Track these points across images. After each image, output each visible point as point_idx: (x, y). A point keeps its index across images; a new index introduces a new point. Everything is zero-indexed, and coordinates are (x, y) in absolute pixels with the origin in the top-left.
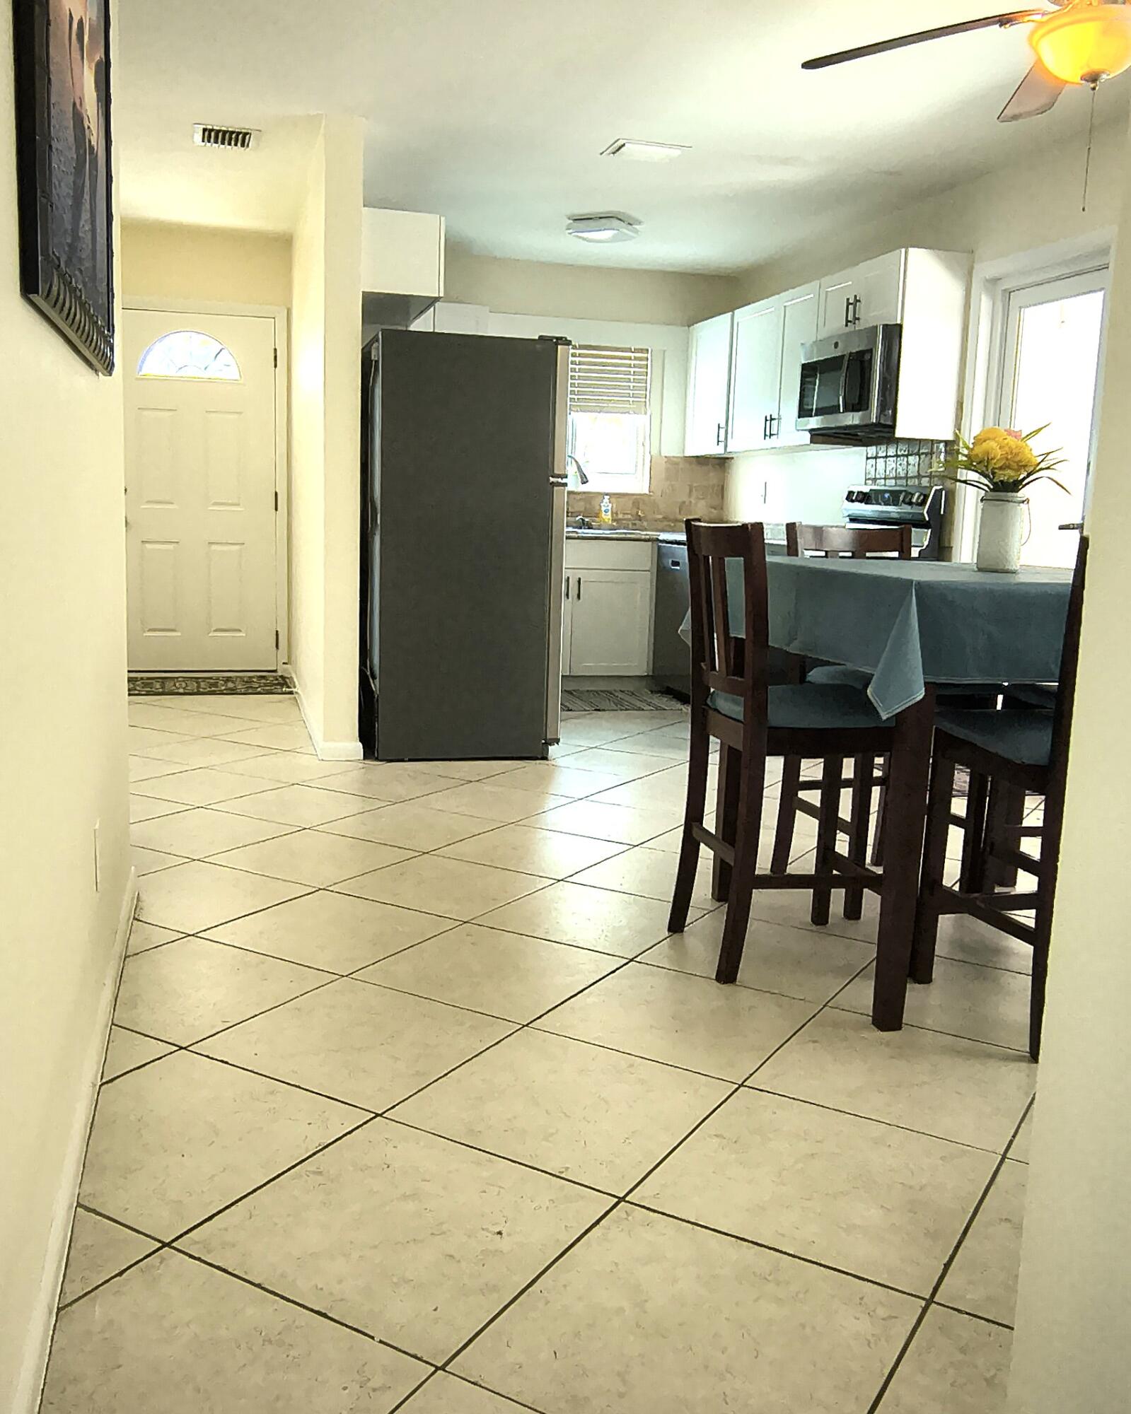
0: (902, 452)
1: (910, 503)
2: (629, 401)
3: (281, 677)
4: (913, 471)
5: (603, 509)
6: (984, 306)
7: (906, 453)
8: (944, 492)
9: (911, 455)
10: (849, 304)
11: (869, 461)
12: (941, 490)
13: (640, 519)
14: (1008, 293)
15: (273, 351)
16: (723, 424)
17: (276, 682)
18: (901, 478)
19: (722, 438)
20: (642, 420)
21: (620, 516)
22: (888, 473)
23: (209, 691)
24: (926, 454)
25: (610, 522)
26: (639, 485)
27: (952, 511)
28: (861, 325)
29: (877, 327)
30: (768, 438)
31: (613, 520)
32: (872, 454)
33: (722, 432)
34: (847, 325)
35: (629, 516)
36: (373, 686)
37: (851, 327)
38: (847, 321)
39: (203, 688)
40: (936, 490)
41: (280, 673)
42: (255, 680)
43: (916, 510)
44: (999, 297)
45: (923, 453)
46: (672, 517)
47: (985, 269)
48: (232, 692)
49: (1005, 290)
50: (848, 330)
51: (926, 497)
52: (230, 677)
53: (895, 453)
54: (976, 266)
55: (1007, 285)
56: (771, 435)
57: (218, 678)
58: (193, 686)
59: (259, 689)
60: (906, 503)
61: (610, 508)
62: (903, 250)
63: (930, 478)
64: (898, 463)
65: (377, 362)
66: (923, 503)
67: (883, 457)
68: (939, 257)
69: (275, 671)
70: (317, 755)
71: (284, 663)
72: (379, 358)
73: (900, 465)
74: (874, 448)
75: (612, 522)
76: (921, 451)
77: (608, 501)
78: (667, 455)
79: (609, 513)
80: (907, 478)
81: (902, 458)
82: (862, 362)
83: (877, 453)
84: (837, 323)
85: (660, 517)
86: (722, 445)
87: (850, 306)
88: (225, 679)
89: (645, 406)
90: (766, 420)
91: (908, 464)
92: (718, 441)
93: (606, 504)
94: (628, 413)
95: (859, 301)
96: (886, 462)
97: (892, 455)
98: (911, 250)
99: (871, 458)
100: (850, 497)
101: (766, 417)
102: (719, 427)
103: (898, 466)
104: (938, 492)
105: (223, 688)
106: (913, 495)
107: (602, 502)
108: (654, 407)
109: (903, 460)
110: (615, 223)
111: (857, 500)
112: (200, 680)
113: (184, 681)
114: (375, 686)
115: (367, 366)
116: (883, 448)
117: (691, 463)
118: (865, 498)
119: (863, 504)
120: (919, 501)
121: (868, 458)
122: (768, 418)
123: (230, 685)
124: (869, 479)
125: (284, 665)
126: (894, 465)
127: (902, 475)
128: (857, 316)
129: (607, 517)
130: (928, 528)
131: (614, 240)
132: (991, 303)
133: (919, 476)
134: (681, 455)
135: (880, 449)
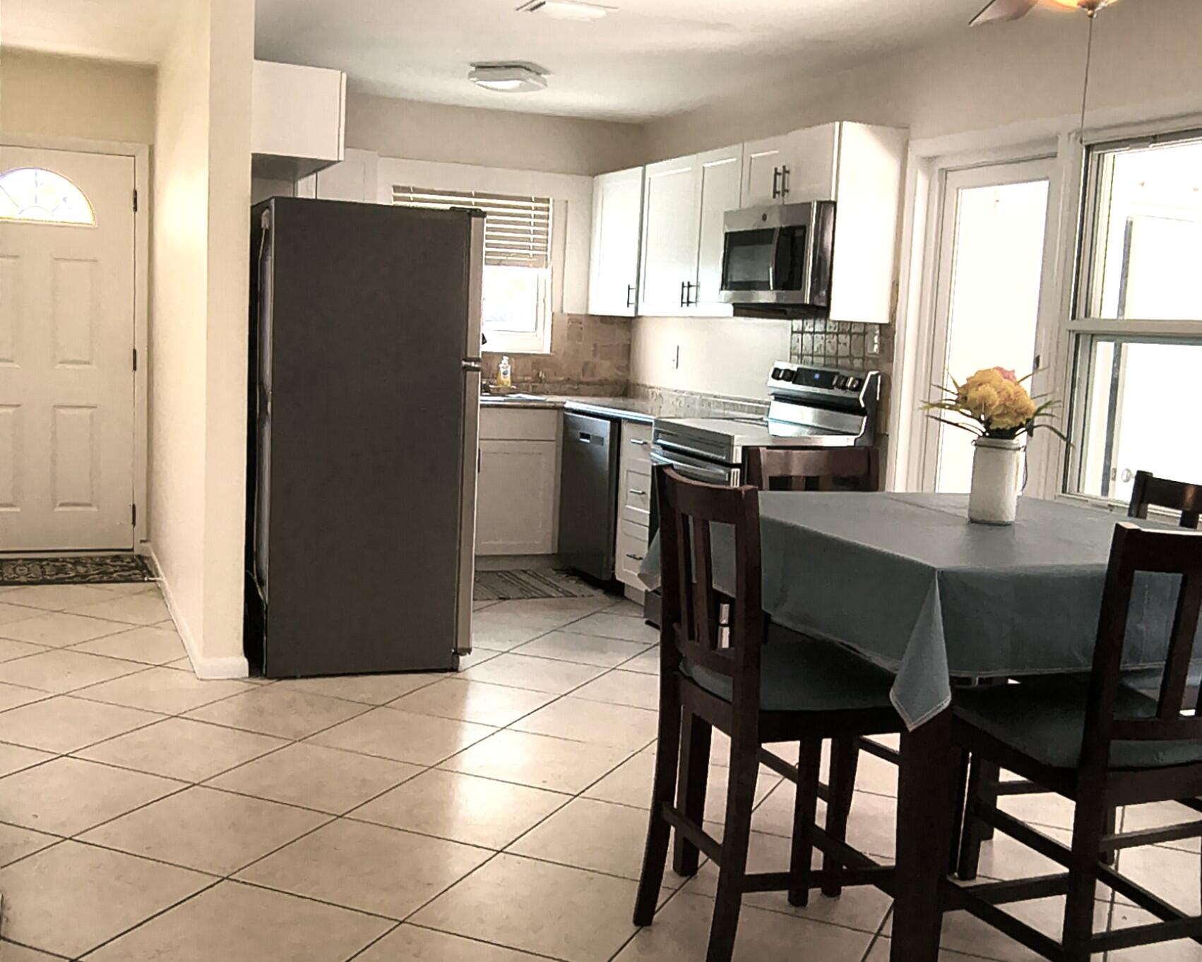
0: (832, 330)
1: (844, 388)
2: (529, 254)
3: (140, 557)
4: (843, 351)
5: (502, 370)
6: (920, 183)
7: (836, 331)
8: (879, 378)
9: (842, 333)
10: (776, 173)
11: (795, 335)
12: (877, 375)
13: (541, 381)
14: (945, 171)
15: (132, 193)
16: (633, 285)
17: (133, 564)
18: (830, 357)
19: (632, 300)
20: (544, 273)
21: (520, 378)
22: (815, 349)
23: (57, 579)
24: (859, 334)
25: (509, 385)
26: (540, 344)
27: (889, 396)
28: (789, 200)
29: (810, 204)
30: (685, 305)
31: (513, 382)
32: (798, 329)
33: (633, 293)
34: (774, 197)
35: (530, 378)
36: (260, 593)
37: (779, 200)
38: (775, 192)
39: (48, 575)
40: (872, 376)
41: (136, 552)
42: (108, 561)
43: (849, 395)
44: (936, 175)
45: (854, 333)
46: (575, 379)
47: (920, 148)
48: (84, 580)
49: (943, 169)
50: (775, 201)
51: (861, 382)
52: (78, 558)
53: (823, 330)
54: (911, 142)
55: (943, 164)
56: (688, 302)
57: (64, 560)
58: (36, 572)
59: (115, 575)
60: (839, 388)
61: (509, 369)
62: (837, 124)
63: (864, 360)
64: (827, 341)
65: (268, 232)
66: (858, 389)
67: (810, 333)
68: (874, 132)
69: (132, 550)
70: (194, 672)
71: (142, 541)
72: (270, 226)
73: (830, 342)
74: (800, 322)
75: (512, 385)
76: (853, 330)
77: (507, 362)
78: (570, 312)
79: (509, 375)
80: (837, 357)
81: (831, 336)
82: (793, 238)
83: (803, 328)
84: (763, 191)
85: (562, 378)
86: (632, 307)
87: (778, 177)
88: (73, 561)
89: (547, 260)
90: (683, 287)
91: (838, 342)
92: (628, 303)
93: (505, 365)
94: (528, 266)
95: (788, 172)
96: (813, 338)
97: (820, 330)
98: (845, 123)
99: (797, 332)
100: (776, 374)
101: (683, 284)
102: (629, 289)
103: (827, 344)
104: (874, 378)
105: (72, 574)
106: (847, 379)
107: (501, 363)
108: (555, 261)
109: (833, 338)
110: (524, 73)
111: (783, 378)
112: (44, 563)
113: (24, 565)
114: (264, 594)
115: (257, 235)
116: (811, 322)
117: (596, 322)
118: (791, 376)
119: (791, 383)
120: (854, 386)
121: (793, 332)
122: (686, 284)
123: (81, 570)
124: (795, 354)
125: (143, 544)
126: (822, 342)
127: (832, 352)
128: (786, 188)
129: (506, 380)
130: (864, 415)
131: (521, 89)
132: (928, 182)
133: (851, 357)
134: (583, 313)
135: (807, 324)
